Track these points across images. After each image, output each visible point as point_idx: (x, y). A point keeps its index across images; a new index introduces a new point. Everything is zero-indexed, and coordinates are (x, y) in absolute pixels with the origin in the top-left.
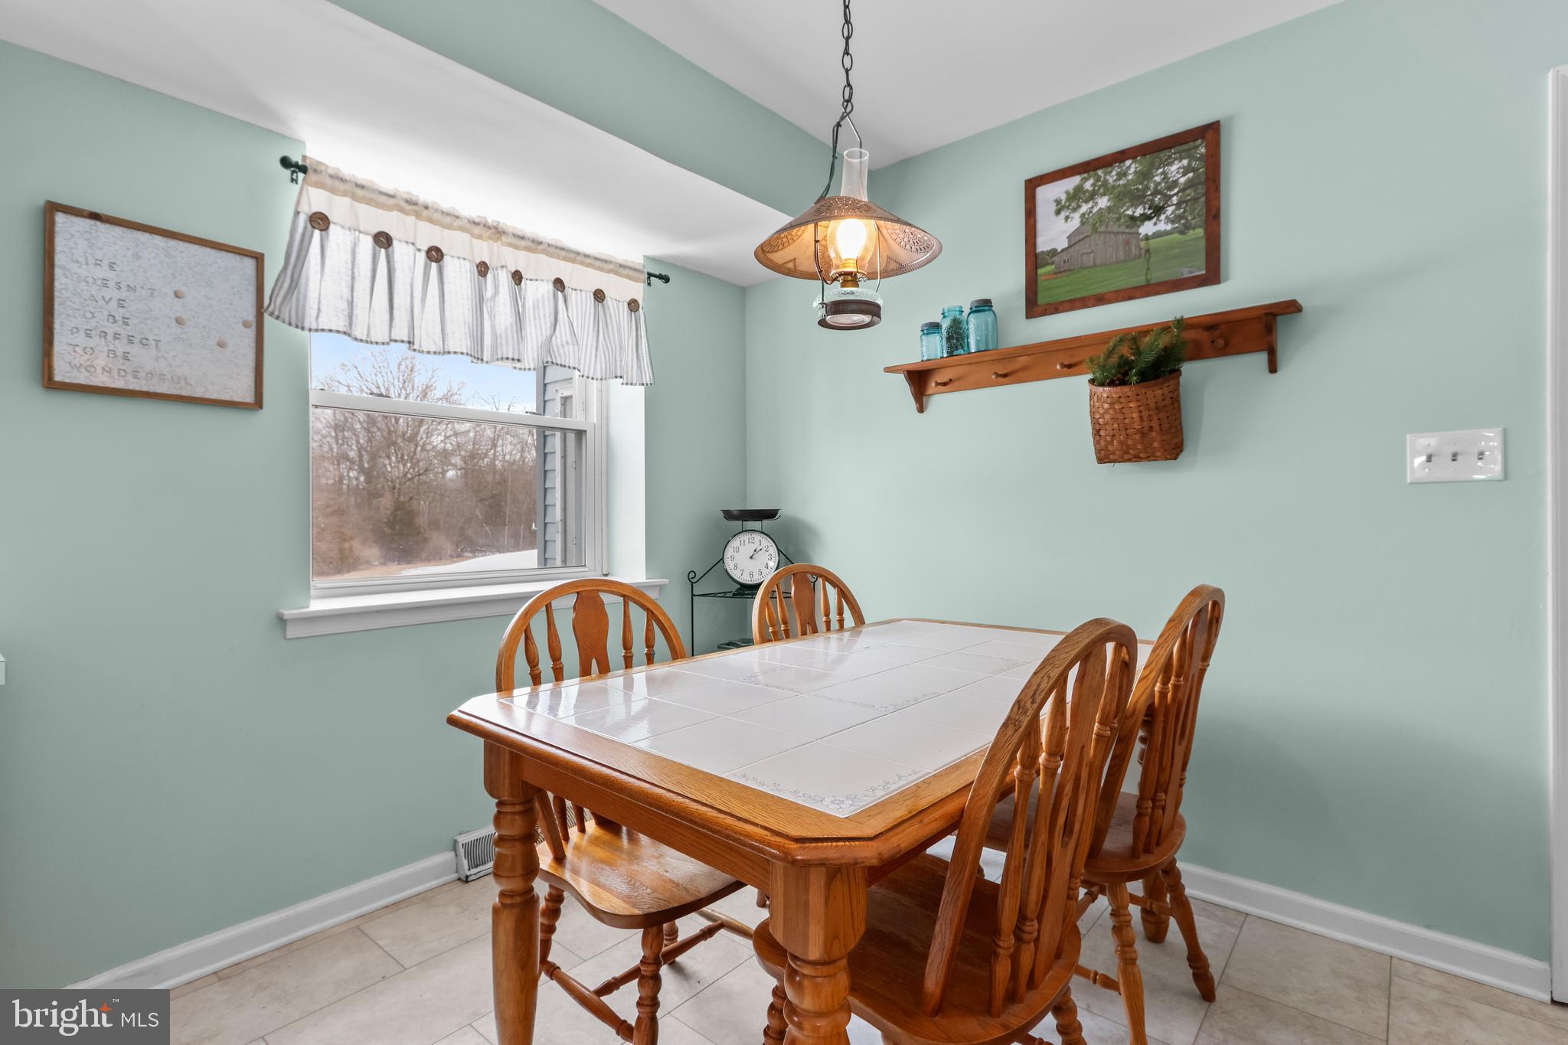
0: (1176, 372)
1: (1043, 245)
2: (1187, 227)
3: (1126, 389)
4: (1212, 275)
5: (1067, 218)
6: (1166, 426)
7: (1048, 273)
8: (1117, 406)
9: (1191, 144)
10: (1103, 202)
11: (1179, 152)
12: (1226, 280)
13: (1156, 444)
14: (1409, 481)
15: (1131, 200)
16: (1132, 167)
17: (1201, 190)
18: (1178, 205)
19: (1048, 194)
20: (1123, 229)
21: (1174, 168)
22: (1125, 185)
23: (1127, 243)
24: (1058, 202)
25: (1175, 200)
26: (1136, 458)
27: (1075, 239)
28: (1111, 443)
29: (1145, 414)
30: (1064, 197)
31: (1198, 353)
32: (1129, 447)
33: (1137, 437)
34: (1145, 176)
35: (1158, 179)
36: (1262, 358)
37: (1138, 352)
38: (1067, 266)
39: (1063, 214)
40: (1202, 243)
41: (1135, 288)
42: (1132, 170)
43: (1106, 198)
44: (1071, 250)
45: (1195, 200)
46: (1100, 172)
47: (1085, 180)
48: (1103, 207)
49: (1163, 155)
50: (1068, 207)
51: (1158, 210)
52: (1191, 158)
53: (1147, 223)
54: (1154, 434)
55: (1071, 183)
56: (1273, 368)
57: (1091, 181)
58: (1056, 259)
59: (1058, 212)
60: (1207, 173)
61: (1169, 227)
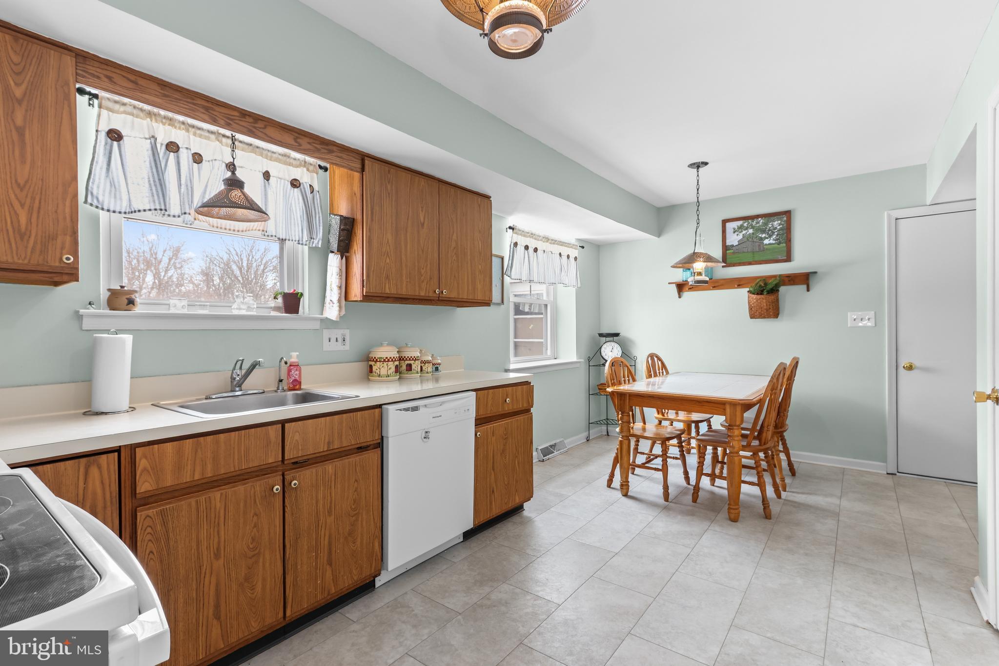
0: (778, 291)
1: (728, 243)
2: (779, 243)
3: (762, 296)
4: (788, 259)
5: (737, 235)
6: (775, 308)
7: (730, 253)
8: (759, 301)
9: (782, 216)
10: (751, 231)
11: (778, 218)
12: (793, 261)
13: (771, 313)
14: (849, 326)
15: (761, 232)
16: (761, 221)
17: (785, 231)
18: (777, 235)
19: (730, 226)
20: (758, 241)
21: (776, 223)
22: (758, 226)
23: (759, 246)
24: (734, 229)
25: (776, 233)
26: (764, 317)
27: (741, 243)
28: (756, 312)
29: (768, 304)
30: (736, 228)
31: (784, 284)
32: (762, 314)
33: (765, 311)
34: (766, 224)
35: (770, 226)
36: (805, 287)
37: (766, 284)
38: (737, 251)
39: (736, 233)
40: (785, 249)
41: (763, 261)
42: (761, 222)
43: (752, 230)
44: (739, 246)
45: (783, 234)
46: (750, 221)
47: (745, 223)
48: (751, 232)
49: (772, 218)
50: (738, 231)
51: (770, 236)
52: (781, 221)
53: (766, 240)
54: (771, 310)
55: (740, 223)
56: (808, 290)
57: (747, 223)
58: (734, 248)
59: (734, 232)
60: (787, 226)
61: (774, 242)
